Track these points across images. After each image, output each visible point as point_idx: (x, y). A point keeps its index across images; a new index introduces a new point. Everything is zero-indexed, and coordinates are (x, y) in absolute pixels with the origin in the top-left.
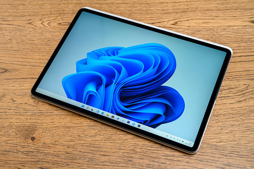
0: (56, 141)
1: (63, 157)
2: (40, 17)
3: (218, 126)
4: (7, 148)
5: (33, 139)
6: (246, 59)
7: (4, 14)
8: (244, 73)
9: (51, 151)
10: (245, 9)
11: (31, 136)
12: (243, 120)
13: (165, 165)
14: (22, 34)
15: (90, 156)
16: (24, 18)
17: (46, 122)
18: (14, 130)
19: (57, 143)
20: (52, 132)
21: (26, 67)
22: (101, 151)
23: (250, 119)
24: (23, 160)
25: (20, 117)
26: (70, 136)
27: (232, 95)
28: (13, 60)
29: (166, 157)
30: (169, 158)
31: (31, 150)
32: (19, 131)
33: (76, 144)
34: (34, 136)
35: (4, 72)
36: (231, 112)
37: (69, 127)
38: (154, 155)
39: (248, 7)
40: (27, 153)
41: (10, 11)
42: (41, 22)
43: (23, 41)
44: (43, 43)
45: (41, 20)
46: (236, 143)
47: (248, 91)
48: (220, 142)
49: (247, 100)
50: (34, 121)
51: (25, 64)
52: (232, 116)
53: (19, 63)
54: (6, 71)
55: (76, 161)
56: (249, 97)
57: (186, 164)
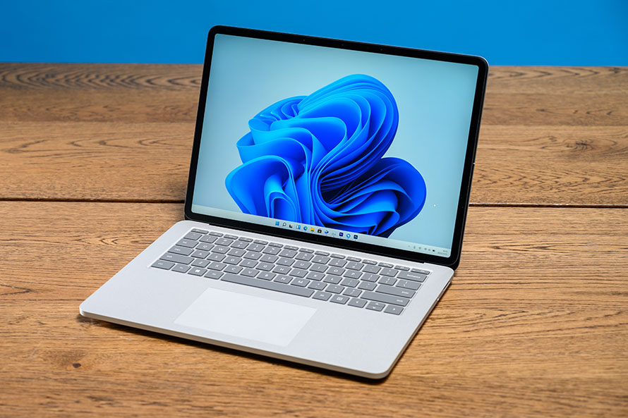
0: (120, 369)
1: (134, 386)
2: (98, 234)
3: (425, 357)
4: (27, 375)
5: (77, 366)
6: (483, 286)
7: (28, 229)
8: (476, 302)
9: (112, 379)
10: (483, 234)
11: (74, 362)
12: (471, 351)
13: (326, 397)
14: (63, 251)
15: (185, 385)
16: (68, 234)
17: (103, 347)
18: (41, 356)
19: (122, 371)
20: (114, 359)
21: (68, 287)
22: (206, 380)
23: (484, 350)
24: (57, 388)
25: (54, 342)
26: (149, 363)
27: (454, 324)
28: (44, 279)
29: (328, 389)
30: (333, 389)
31: (73, 378)
32: (50, 357)
33: (159, 372)
34: (80, 362)
35: (24, 292)
36: (450, 342)
37: (146, 354)
38: (305, 386)
39: (489, 232)
40: (65, 381)
41: (40, 225)
42: (99, 239)
43: (63, 259)
44: (102, 261)
45: (99, 237)
46: (456, 374)
47: (482, 320)
48: (428, 373)
49: (481, 331)
50: (79, 346)
51: (66, 284)
52: (451, 346)
53: (55, 283)
54: (29, 291)
55: (158, 390)
56: (483, 327)
57: (364, 396)
